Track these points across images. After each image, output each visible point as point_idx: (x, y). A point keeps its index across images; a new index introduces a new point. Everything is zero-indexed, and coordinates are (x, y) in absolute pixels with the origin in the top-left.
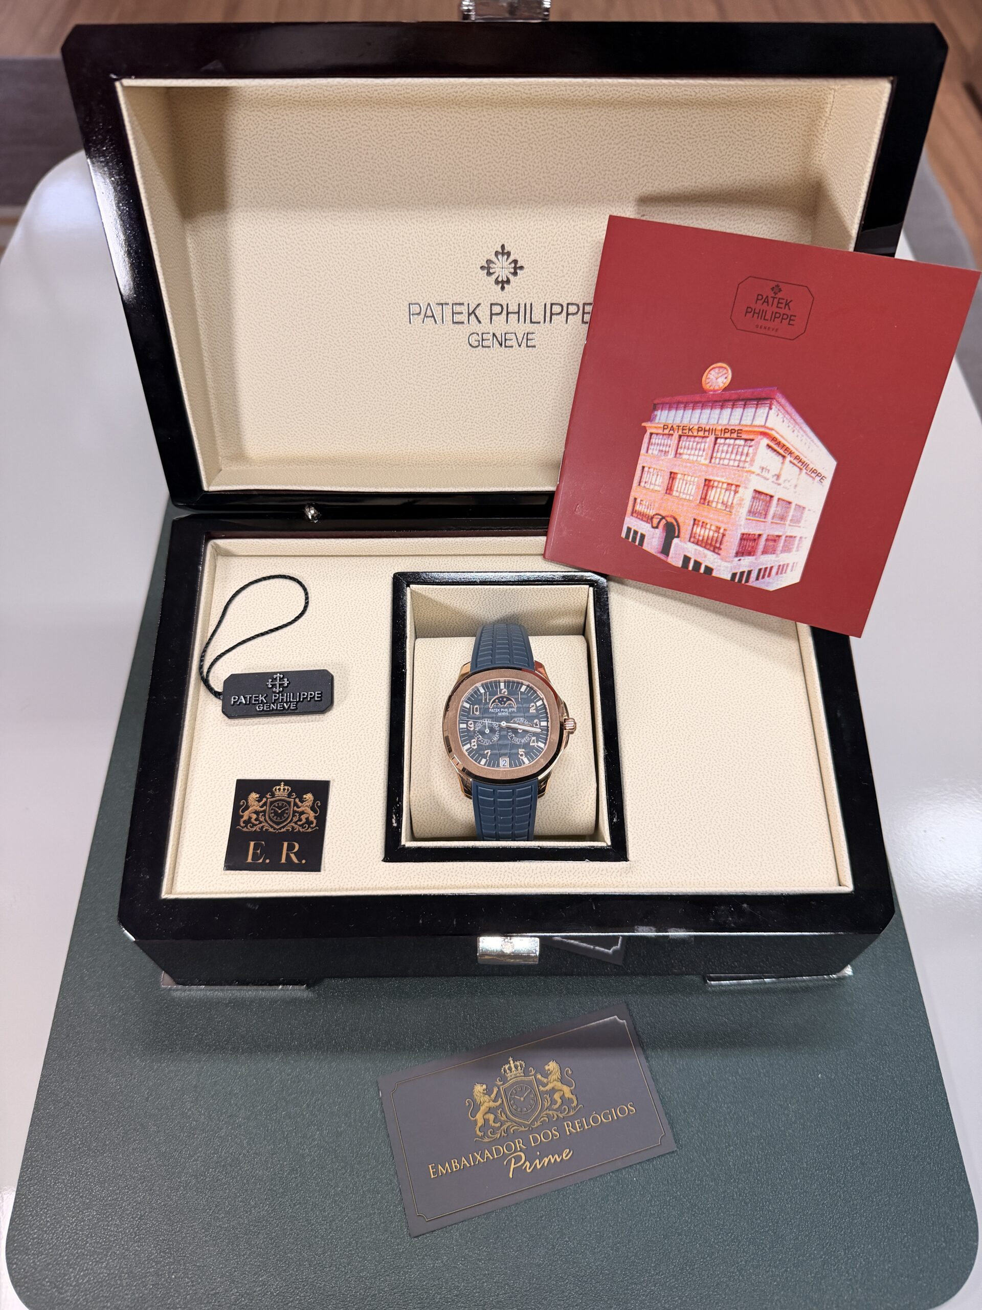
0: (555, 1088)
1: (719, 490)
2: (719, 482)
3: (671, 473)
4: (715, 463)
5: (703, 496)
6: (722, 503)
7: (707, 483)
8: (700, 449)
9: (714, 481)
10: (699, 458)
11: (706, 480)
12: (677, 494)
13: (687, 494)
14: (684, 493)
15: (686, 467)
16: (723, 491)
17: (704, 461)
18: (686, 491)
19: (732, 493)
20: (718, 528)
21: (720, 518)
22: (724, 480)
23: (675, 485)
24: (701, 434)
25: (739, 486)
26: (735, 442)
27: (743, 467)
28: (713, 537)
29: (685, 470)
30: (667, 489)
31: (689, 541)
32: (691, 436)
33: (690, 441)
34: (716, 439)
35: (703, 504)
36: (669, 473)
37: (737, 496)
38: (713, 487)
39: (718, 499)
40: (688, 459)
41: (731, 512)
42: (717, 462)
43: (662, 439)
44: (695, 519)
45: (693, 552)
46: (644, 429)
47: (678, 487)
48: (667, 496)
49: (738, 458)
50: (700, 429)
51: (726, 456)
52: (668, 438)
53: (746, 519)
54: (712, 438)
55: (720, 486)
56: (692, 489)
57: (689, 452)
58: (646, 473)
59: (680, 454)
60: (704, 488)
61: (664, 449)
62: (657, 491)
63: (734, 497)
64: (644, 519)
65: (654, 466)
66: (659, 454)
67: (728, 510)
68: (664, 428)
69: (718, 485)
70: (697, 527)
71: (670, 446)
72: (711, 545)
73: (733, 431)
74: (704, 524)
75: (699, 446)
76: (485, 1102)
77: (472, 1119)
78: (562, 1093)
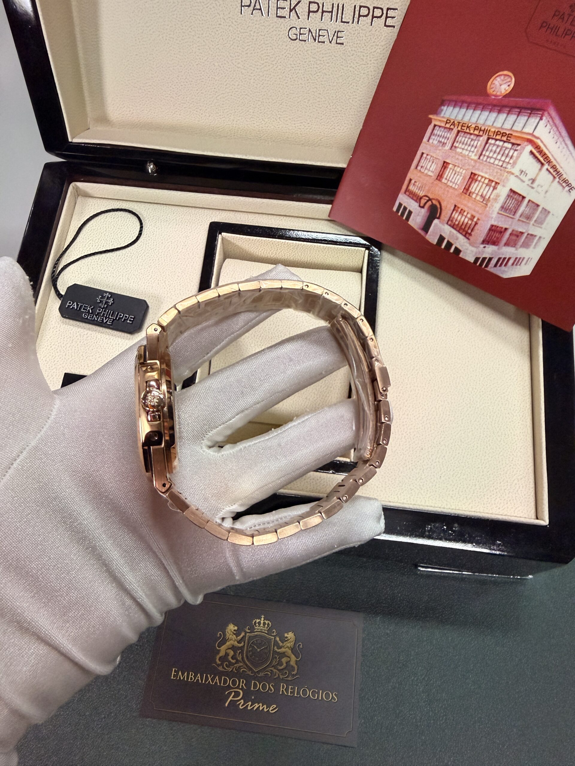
0: (286, 654)
1: (481, 184)
2: (482, 177)
3: (444, 162)
4: (482, 160)
5: (467, 187)
6: (481, 196)
7: (472, 176)
8: (473, 146)
9: (479, 175)
10: (471, 153)
11: (472, 173)
12: (446, 182)
13: (454, 183)
14: (451, 181)
15: (458, 159)
16: (484, 185)
17: (474, 157)
18: (453, 180)
19: (492, 189)
20: (473, 217)
21: (477, 209)
22: (487, 176)
23: (445, 174)
24: (476, 132)
25: (499, 183)
26: (503, 144)
27: (506, 168)
28: (467, 223)
29: (457, 161)
30: (438, 176)
31: (447, 223)
32: (468, 133)
33: (466, 137)
34: (488, 139)
35: (465, 195)
36: (443, 163)
37: (495, 191)
38: (476, 180)
39: (479, 191)
40: (461, 153)
41: (487, 205)
42: (485, 159)
43: (443, 131)
44: (455, 206)
45: (448, 233)
46: (430, 121)
47: (447, 176)
48: (437, 181)
49: (503, 159)
50: (477, 128)
51: (493, 155)
52: (449, 131)
53: (498, 213)
54: (485, 137)
55: (483, 180)
56: (458, 179)
57: (463, 147)
58: (424, 159)
59: (455, 147)
60: (469, 180)
61: (443, 141)
62: (429, 176)
63: (492, 192)
64: (415, 198)
65: (431, 154)
66: (438, 144)
67: (485, 202)
68: (447, 123)
69: (481, 179)
70: (456, 213)
71: (448, 139)
72: (464, 230)
73: (504, 134)
74: (462, 212)
75: (472, 143)
76: (231, 640)
77: (217, 648)
78: (289, 659)
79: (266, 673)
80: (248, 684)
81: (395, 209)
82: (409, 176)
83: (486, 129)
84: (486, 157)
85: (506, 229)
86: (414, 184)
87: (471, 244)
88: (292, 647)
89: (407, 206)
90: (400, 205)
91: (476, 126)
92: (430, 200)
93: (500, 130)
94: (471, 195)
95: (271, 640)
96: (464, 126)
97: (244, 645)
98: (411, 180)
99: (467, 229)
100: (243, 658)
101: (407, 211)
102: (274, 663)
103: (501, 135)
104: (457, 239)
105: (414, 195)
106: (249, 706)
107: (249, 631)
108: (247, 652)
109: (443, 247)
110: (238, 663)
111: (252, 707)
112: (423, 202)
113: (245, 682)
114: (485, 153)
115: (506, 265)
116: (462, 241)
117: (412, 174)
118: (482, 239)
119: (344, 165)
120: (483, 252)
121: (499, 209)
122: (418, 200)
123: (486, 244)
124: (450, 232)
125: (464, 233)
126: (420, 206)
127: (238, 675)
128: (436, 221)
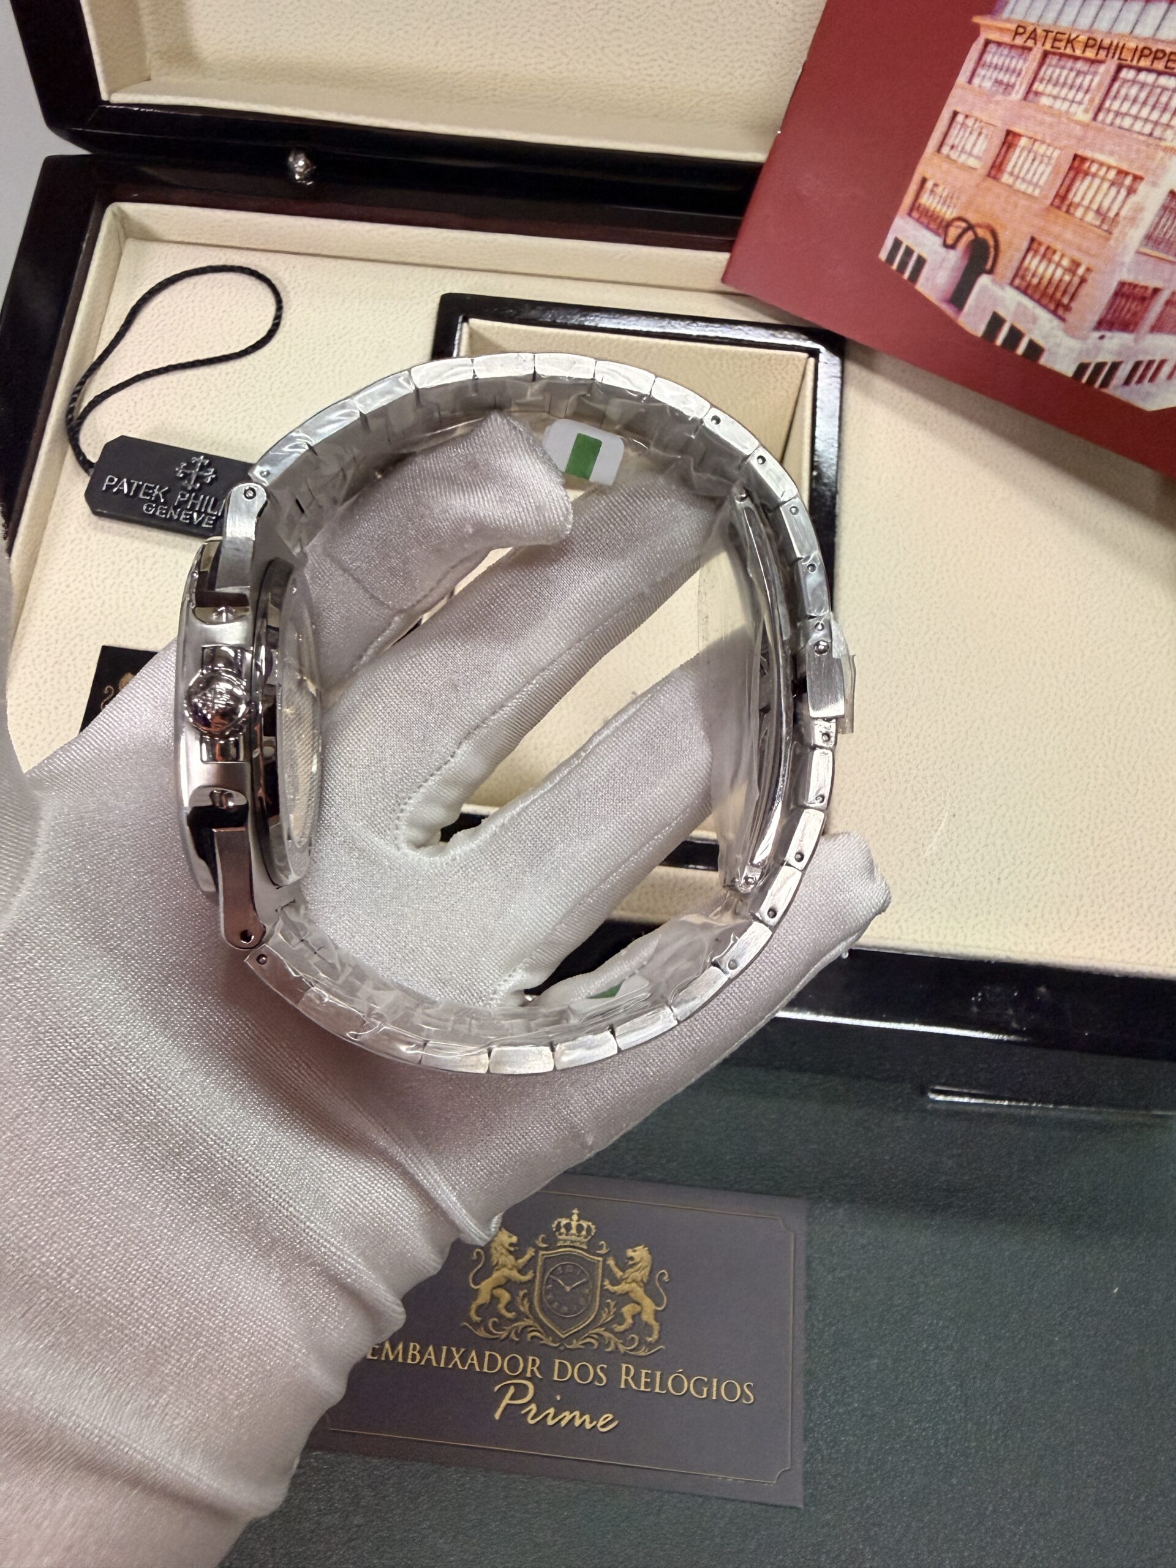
0: (630, 1294)
1: (1097, 181)
2: (1101, 164)
3: (1009, 133)
4: (1103, 122)
5: (1062, 192)
6: (1098, 211)
8: (1080, 88)
9: (1093, 161)
10: (1075, 106)
11: (1076, 156)
12: (1011, 181)
13: (1030, 183)
14: (1024, 180)
15: (1042, 123)
16: (1106, 185)
17: (1082, 115)
18: (1029, 177)
19: (1123, 192)
20: (1076, 264)
21: (1085, 244)
22: (1112, 161)
23: (1009, 161)
24: (1090, 54)
25: (1141, 179)
26: (1156, 79)
27: (1160, 139)
28: (1061, 281)
29: (1038, 129)
30: (993, 167)
31: (1011, 284)
32: (1070, 57)
33: (1063, 68)
34: (1120, 68)
35: (1056, 211)
36: (1004, 133)
37: (1133, 199)
38: (1086, 174)
39: (1091, 202)
40: (1051, 107)
41: (1110, 233)
42: (1109, 119)
43: (1007, 56)
44: (1033, 240)
45: (1012, 307)
46: (975, 31)
47: (1014, 167)
48: (990, 181)
49: (1155, 116)
50: (1091, 42)
51: (1130, 108)
52: (1020, 56)
53: (1138, 252)
54: (1111, 65)
55: (1102, 172)
56: (1042, 174)
57: (1055, 91)
58: (959, 126)
59: (1037, 93)
60: (1068, 173)
61: (1006, 80)
62: (970, 168)
63: (1124, 202)
64: (932, 226)
65: (976, 113)
66: (994, 89)
67: (1105, 227)
68: (1016, 33)
69: (1098, 170)
70: (1034, 256)
71: (1019, 74)
72: (1052, 297)
73: (1160, 55)
74: (1049, 253)
75: (1079, 81)
76: (504, 1266)
77: (473, 1286)
78: (638, 1308)
79: (588, 1340)
80: (547, 1368)
81: (883, 255)
82: (920, 171)
83: (1115, 43)
84: (1111, 116)
85: (1156, 291)
86: (932, 191)
87: (1070, 332)
88: (645, 1280)
89: (913, 247)
90: (897, 243)
91: (1089, 39)
92: (970, 227)
93: (1150, 44)
94: (1072, 210)
95: (594, 1263)
96: (1061, 41)
97: (535, 1277)
98: (924, 181)
99: (1058, 295)
100: (531, 1307)
101: (914, 258)
102: (605, 1317)
103: (1152, 56)
104: (1035, 320)
105: (931, 216)
106: (551, 1416)
107: (545, 1246)
108: (541, 1295)
109: (999, 341)
110: (523, 1320)
111: (557, 1420)
112: (953, 232)
113: (538, 1362)
114: (1111, 105)
115: (1152, 380)
116: (1048, 326)
117: (928, 166)
118: (1096, 318)
119: (759, 157)
120: (1098, 350)
121: (1141, 245)
122: (941, 231)
123: (1105, 329)
124: (1019, 304)
125: (1052, 306)
126: (945, 245)
127: (522, 1346)
128: (984, 280)
